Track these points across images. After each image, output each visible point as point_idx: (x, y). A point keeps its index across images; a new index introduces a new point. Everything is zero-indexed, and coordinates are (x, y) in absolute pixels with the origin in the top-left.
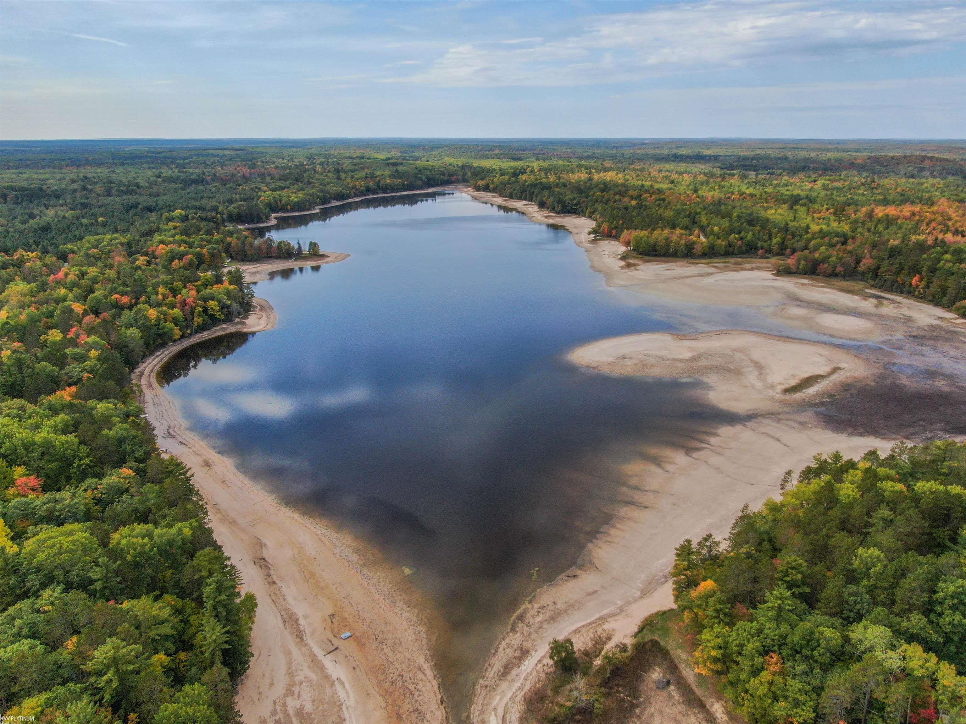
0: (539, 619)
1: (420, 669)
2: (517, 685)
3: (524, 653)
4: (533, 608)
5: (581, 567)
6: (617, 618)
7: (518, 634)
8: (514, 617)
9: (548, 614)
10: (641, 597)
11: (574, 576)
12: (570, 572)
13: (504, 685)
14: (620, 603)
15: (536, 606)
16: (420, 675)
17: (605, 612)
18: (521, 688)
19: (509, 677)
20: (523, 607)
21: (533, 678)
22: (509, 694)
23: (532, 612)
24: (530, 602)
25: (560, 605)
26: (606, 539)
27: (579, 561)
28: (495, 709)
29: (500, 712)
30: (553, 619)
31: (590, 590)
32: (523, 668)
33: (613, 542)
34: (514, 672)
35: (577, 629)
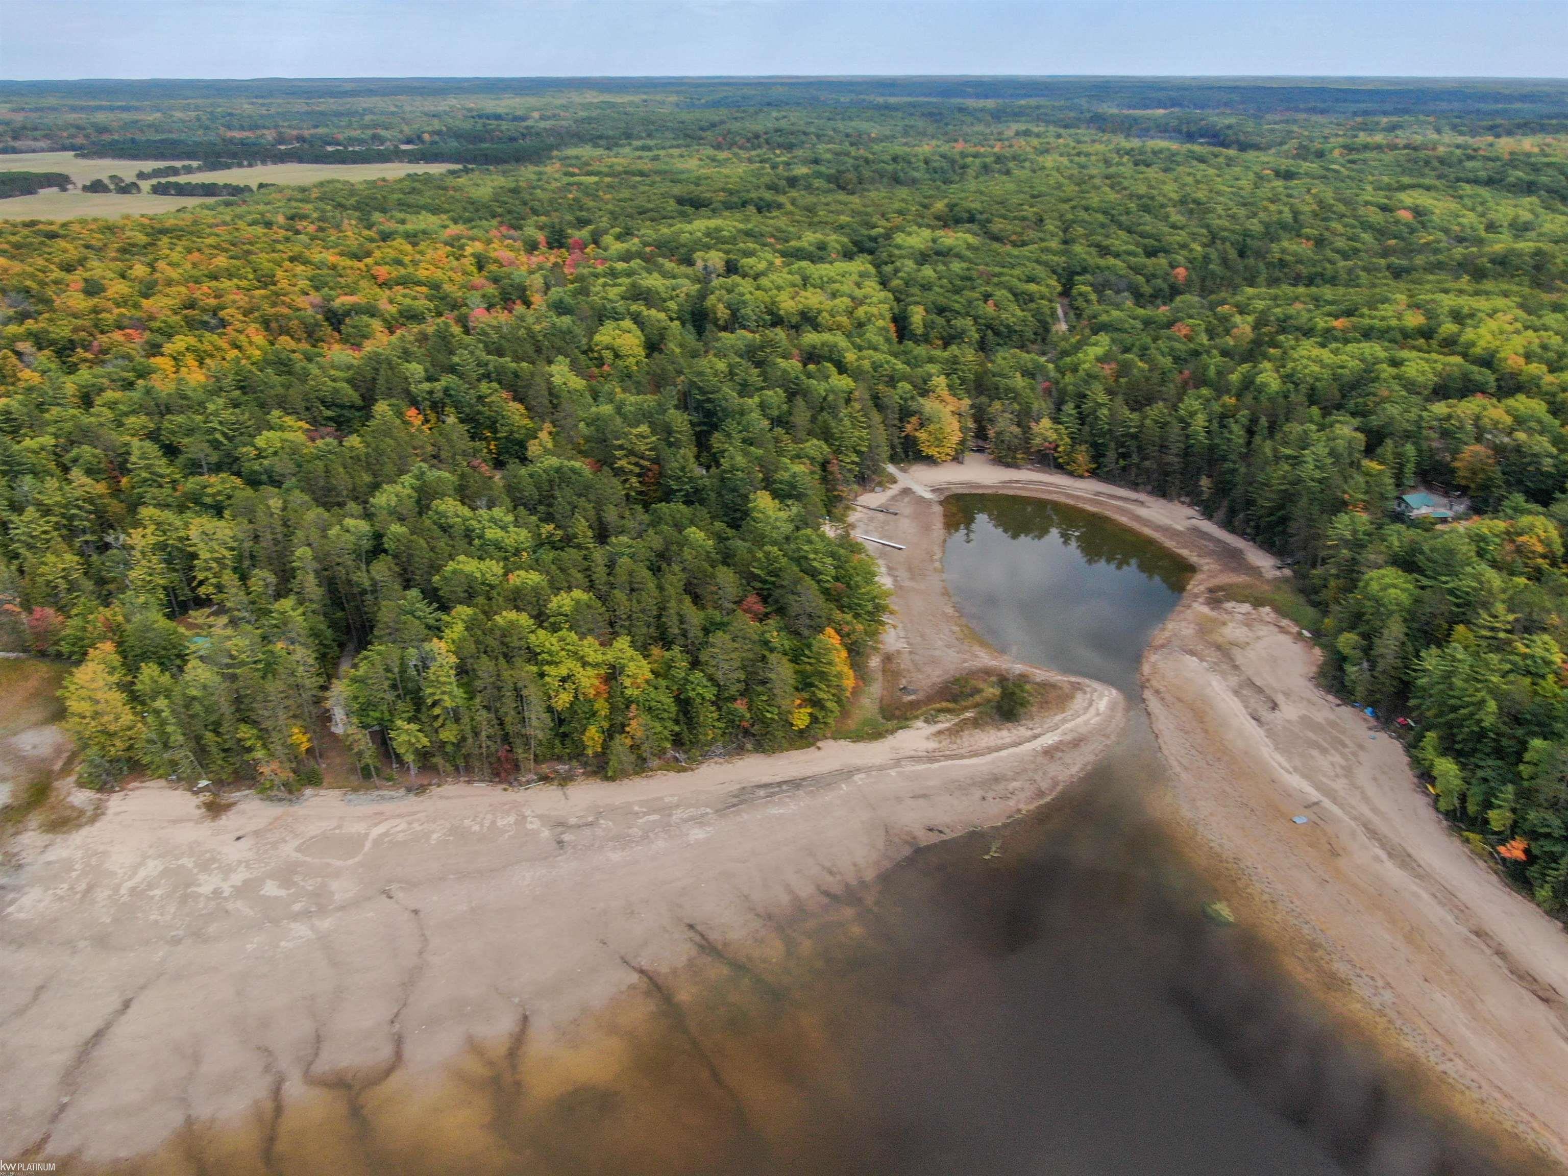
0: (1016, 784)
1: (1186, 769)
2: (1068, 725)
3: (1049, 752)
4: (1018, 801)
5: (912, 840)
6: (913, 753)
7: (1052, 774)
8: (1048, 799)
9: (1000, 788)
10: (858, 770)
11: (931, 830)
12: (934, 838)
13: (1083, 730)
14: (893, 773)
15: (1011, 803)
16: (1185, 762)
17: (920, 767)
18: (1064, 721)
19: (1075, 735)
20: (1032, 807)
21: (1048, 723)
22: (1080, 720)
23: (1022, 796)
24: (1019, 811)
25: (978, 793)
26: (830, 879)
27: (907, 851)
28: (1098, 714)
29: (1092, 711)
30: (996, 779)
31: (921, 802)
32: (1056, 739)
33: (823, 868)
34: (1068, 738)
35: (971, 757)
